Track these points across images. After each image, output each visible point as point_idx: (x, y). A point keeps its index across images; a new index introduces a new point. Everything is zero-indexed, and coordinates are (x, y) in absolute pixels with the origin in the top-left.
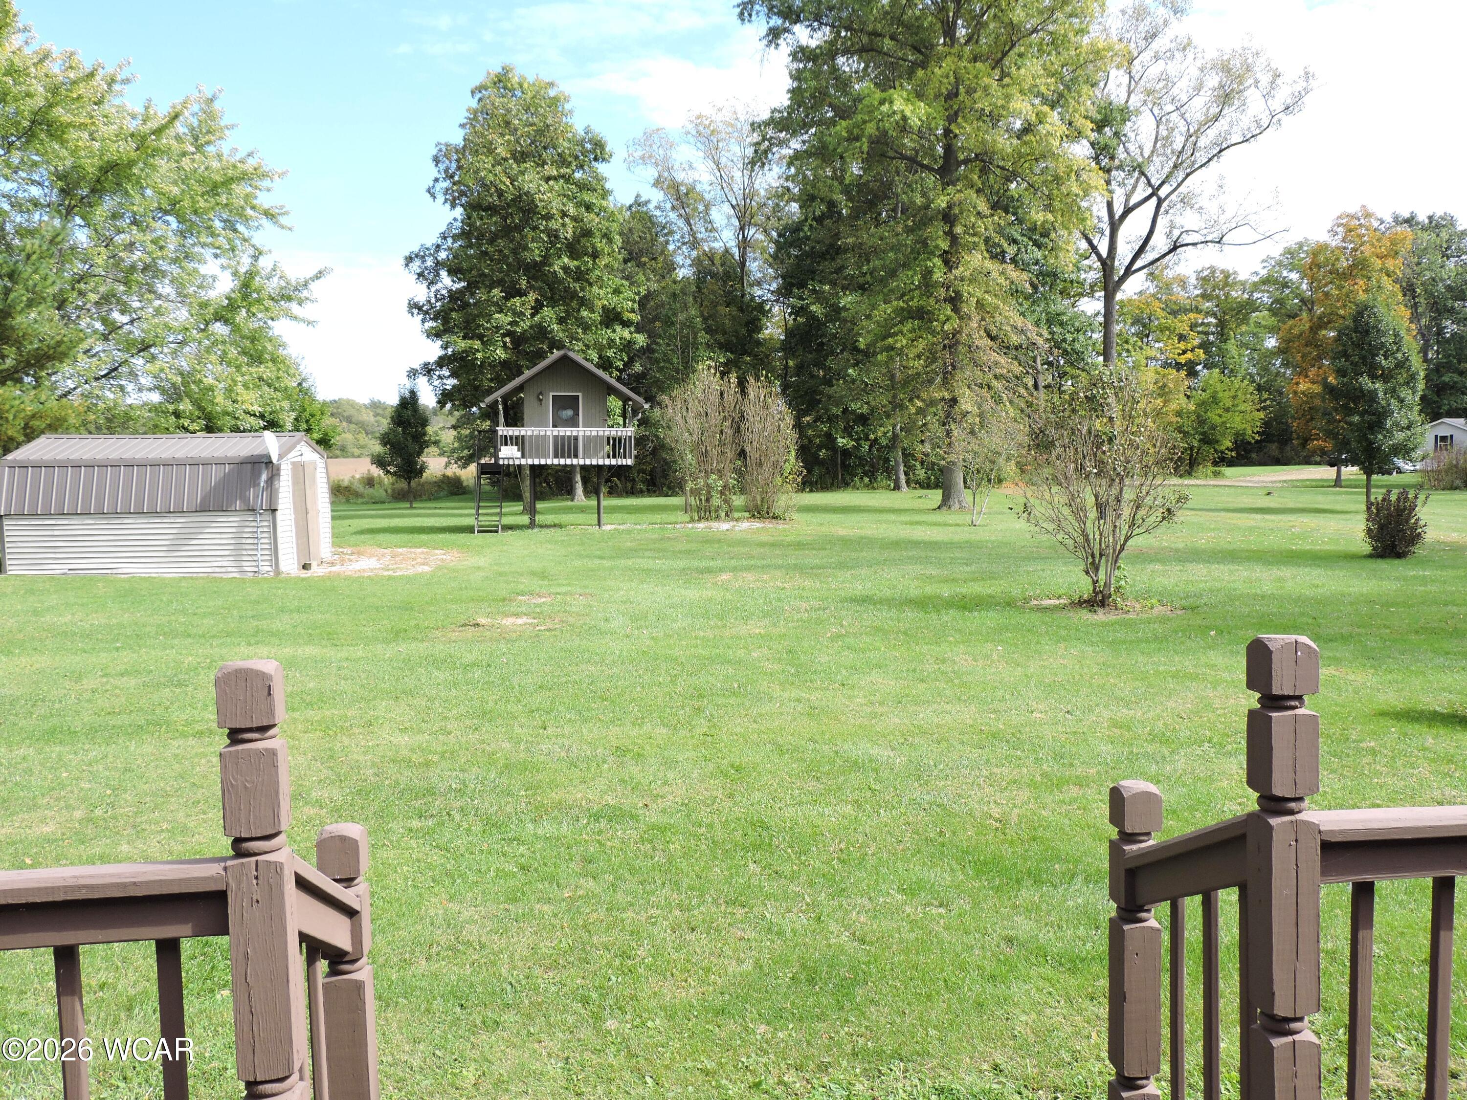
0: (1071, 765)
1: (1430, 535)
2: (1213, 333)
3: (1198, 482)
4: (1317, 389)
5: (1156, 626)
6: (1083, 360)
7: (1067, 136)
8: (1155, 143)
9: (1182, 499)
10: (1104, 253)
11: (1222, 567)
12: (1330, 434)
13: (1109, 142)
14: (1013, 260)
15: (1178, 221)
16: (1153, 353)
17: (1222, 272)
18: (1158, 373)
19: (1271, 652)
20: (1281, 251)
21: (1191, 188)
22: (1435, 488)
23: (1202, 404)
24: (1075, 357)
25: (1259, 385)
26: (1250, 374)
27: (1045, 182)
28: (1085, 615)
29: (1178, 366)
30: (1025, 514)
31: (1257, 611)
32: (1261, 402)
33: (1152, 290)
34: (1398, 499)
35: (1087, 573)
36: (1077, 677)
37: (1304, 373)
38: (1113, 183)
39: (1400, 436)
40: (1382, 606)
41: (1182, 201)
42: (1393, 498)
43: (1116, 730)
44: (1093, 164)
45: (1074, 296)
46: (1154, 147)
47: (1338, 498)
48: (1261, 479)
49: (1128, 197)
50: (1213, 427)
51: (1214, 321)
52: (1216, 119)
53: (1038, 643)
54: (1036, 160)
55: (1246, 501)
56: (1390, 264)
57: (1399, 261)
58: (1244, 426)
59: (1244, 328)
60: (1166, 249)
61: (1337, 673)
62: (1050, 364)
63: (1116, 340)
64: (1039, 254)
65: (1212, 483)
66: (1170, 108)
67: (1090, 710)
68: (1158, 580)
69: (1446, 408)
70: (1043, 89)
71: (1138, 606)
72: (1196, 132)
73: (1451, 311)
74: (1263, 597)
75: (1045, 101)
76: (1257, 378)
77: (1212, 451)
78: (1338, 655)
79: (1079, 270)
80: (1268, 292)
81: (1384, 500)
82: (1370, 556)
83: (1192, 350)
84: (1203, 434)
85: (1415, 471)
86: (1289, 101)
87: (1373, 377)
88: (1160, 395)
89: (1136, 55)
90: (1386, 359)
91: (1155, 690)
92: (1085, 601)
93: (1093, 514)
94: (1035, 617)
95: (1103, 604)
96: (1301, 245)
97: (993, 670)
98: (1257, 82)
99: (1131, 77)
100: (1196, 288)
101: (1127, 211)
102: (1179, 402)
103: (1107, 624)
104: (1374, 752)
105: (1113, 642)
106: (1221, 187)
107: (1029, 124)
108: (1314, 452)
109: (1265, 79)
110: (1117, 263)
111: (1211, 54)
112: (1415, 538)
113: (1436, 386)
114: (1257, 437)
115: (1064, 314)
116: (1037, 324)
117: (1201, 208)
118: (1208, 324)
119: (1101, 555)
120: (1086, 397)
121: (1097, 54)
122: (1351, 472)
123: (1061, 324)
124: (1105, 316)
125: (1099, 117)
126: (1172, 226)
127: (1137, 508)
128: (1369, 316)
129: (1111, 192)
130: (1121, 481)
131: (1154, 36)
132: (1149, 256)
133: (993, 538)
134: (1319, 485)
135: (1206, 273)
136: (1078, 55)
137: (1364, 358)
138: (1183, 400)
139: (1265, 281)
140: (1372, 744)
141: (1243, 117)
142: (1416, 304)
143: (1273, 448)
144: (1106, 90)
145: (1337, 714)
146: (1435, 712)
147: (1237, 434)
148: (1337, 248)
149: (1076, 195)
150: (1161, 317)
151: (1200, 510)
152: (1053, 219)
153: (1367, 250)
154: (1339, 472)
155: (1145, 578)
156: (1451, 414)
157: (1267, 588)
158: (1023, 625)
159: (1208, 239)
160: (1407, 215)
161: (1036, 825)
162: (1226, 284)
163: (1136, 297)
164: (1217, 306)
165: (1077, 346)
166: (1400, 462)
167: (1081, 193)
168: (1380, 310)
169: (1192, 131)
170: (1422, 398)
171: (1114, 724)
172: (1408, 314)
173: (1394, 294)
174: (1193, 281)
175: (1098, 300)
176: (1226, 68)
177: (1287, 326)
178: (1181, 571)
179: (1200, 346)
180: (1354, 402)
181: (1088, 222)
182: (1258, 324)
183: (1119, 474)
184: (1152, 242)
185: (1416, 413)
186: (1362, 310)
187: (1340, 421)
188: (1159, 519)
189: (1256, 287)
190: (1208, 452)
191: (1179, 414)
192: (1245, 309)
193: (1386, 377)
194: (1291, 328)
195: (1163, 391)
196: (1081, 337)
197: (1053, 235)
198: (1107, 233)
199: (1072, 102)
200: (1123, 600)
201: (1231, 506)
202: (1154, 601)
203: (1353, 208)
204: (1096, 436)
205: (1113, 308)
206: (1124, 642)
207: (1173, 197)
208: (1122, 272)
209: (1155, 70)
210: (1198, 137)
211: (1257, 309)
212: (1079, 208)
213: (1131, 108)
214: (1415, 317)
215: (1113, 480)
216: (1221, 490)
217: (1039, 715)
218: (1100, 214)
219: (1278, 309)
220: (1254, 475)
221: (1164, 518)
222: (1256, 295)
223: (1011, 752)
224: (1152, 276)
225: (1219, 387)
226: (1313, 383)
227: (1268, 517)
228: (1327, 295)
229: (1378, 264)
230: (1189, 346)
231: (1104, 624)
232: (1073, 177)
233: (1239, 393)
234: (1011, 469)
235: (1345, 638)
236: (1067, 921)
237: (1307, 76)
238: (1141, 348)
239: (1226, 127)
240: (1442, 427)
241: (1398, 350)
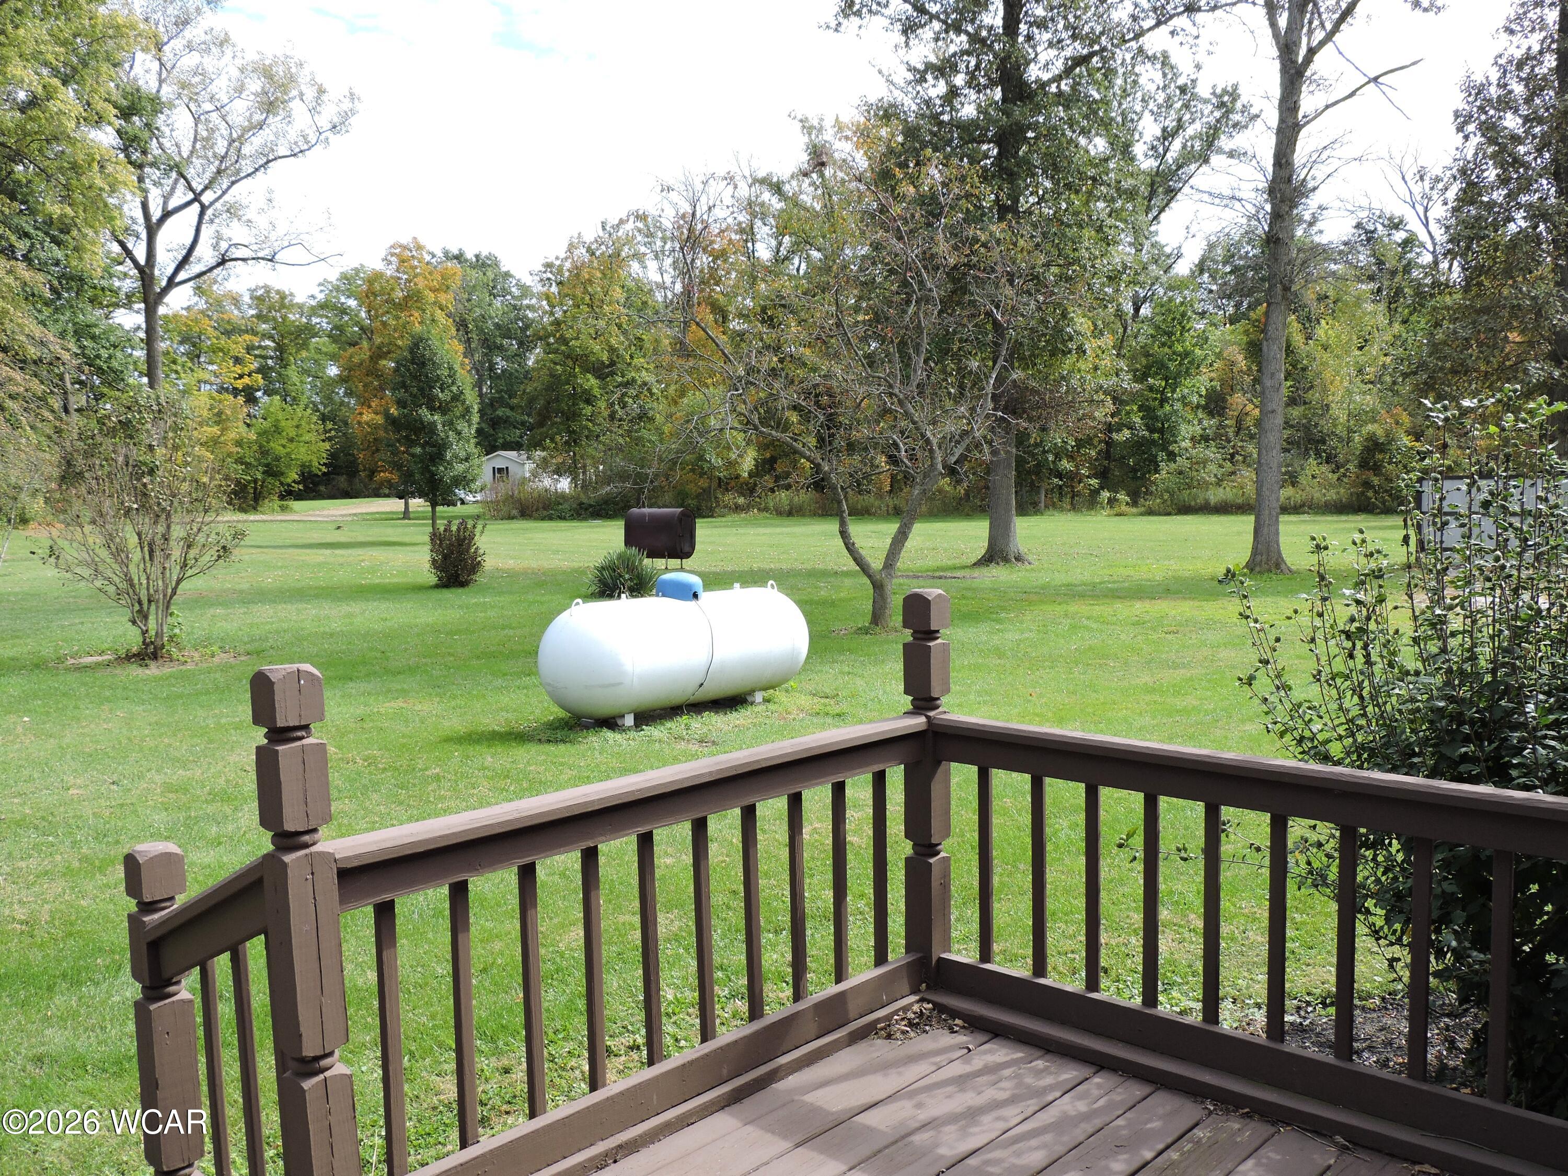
0: (117, 842)
1: (490, 563)
2: (272, 358)
3: (264, 517)
4: (380, 420)
5: (218, 675)
6: (123, 380)
7: (85, 120)
8: (195, 142)
9: (239, 535)
10: (142, 260)
11: (289, 606)
12: (397, 466)
13: (139, 134)
14: (26, 258)
15: (226, 232)
16: (206, 376)
17: (278, 292)
18: (212, 398)
19: (272, 683)
20: (337, 275)
21: (238, 198)
22: (494, 518)
23: (262, 433)
24: (113, 378)
25: (323, 414)
26: (313, 403)
27: (60, 169)
28: (135, 671)
29: (235, 392)
30: (52, 560)
31: (325, 650)
32: (326, 432)
33: (202, 305)
34: (459, 530)
35: (134, 622)
36: (124, 741)
37: (366, 403)
38: (147, 181)
39: (460, 468)
40: (447, 634)
41: (228, 211)
42: (454, 528)
43: (171, 795)
44: (122, 156)
45: (107, 306)
46: (194, 147)
47: (407, 530)
48: (331, 512)
49: (166, 198)
50: (278, 459)
51: (272, 344)
52: (261, 126)
53: (76, 707)
54: (47, 141)
55: (316, 536)
56: (443, 298)
57: (450, 296)
58: (309, 458)
59: (304, 354)
60: (212, 262)
61: (404, 705)
62: (81, 383)
63: (161, 359)
64: (58, 254)
65: (279, 518)
66: (208, 106)
67: (141, 777)
68: (219, 624)
69: (501, 441)
70: (50, 57)
71: (196, 655)
72: (240, 137)
73: (500, 348)
74: (332, 635)
75: (55, 72)
76: (321, 407)
77: (277, 483)
78: (405, 686)
79: (111, 276)
80: (327, 317)
81: (445, 530)
82: (437, 586)
83: (250, 375)
84: (267, 465)
85: (477, 502)
86: (336, 120)
87: (432, 409)
88: (217, 423)
89: (166, 40)
90: (442, 391)
91: (215, 745)
92: (134, 655)
93: (136, 556)
94: (71, 678)
95: (155, 656)
96: (357, 271)
97: (16, 747)
98: (301, 95)
99: (162, 64)
100: (250, 307)
101: (166, 215)
102: (239, 429)
103: (161, 678)
104: (437, 778)
105: (168, 697)
106: (270, 200)
107: (35, 97)
108: (381, 484)
109: (310, 94)
110: (157, 273)
111: (251, 56)
112: (475, 567)
113: (491, 419)
114: (324, 469)
115: (96, 326)
116: (62, 335)
117: (249, 221)
118: (266, 348)
119: (150, 601)
120: (120, 421)
121: (118, 31)
122: (418, 504)
123: (93, 338)
124: (147, 332)
125: (125, 103)
126: (219, 237)
127: (189, 547)
128: (425, 349)
129: (145, 191)
130: (168, 516)
131: (186, 22)
132: (194, 268)
133: (17, 589)
134: (389, 517)
135: (260, 292)
136: (93, 26)
137: (421, 390)
138: (243, 429)
139: (323, 306)
140: (438, 770)
141: (288, 129)
142: (469, 339)
143: (342, 481)
144: (132, 74)
145: (404, 745)
146: (494, 731)
147: (303, 466)
148: (392, 277)
149: (101, 189)
150: (211, 338)
151: (267, 547)
152: (73, 214)
153: (421, 283)
154: (407, 504)
155: (205, 625)
156: (507, 446)
157: (336, 626)
158: (56, 689)
159: (260, 255)
160: (456, 252)
161: (73, 918)
162: (283, 306)
163: (184, 313)
164: (274, 329)
165: (115, 364)
166: (461, 493)
167: (107, 188)
168: (435, 343)
169: (235, 135)
170: (479, 432)
171: (169, 788)
172: (461, 348)
173: (446, 329)
174: (247, 299)
175: (138, 312)
176: (267, 73)
177: (347, 354)
178: (245, 613)
179: (258, 371)
180: (415, 434)
181: (118, 222)
182: (318, 351)
183: (164, 510)
184: (196, 253)
185: (472, 445)
186: (418, 342)
187: (404, 452)
188: (215, 557)
189: (314, 311)
190: (273, 485)
191: (239, 443)
192: (304, 334)
193: (444, 409)
194: (351, 357)
195: (219, 418)
196: (119, 354)
197: (75, 233)
198: (144, 235)
199: (90, 81)
200: (180, 650)
201: (300, 542)
202: (214, 648)
203: (405, 240)
204: (134, 466)
205: (156, 322)
206: (181, 696)
207: (218, 205)
208: (164, 283)
209: (190, 61)
210: (241, 144)
211: (315, 335)
212: (106, 205)
213: (164, 99)
214: (469, 352)
215: (158, 516)
216: (290, 526)
217: (76, 791)
218: (133, 214)
219: (338, 335)
220: (323, 509)
221: (219, 557)
222: (315, 320)
223: (42, 839)
224: (199, 290)
225: (281, 416)
226: (377, 414)
227: (338, 552)
228: (384, 324)
229: (431, 297)
230: (246, 370)
231: (156, 679)
232: (96, 166)
233: (303, 423)
234: (37, 506)
235: (411, 670)
236: (111, 1020)
237: (352, 96)
238: (192, 370)
239: (272, 137)
240: (499, 460)
241: (453, 383)
